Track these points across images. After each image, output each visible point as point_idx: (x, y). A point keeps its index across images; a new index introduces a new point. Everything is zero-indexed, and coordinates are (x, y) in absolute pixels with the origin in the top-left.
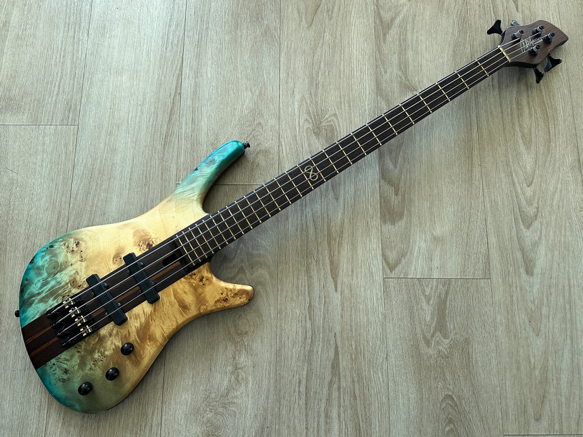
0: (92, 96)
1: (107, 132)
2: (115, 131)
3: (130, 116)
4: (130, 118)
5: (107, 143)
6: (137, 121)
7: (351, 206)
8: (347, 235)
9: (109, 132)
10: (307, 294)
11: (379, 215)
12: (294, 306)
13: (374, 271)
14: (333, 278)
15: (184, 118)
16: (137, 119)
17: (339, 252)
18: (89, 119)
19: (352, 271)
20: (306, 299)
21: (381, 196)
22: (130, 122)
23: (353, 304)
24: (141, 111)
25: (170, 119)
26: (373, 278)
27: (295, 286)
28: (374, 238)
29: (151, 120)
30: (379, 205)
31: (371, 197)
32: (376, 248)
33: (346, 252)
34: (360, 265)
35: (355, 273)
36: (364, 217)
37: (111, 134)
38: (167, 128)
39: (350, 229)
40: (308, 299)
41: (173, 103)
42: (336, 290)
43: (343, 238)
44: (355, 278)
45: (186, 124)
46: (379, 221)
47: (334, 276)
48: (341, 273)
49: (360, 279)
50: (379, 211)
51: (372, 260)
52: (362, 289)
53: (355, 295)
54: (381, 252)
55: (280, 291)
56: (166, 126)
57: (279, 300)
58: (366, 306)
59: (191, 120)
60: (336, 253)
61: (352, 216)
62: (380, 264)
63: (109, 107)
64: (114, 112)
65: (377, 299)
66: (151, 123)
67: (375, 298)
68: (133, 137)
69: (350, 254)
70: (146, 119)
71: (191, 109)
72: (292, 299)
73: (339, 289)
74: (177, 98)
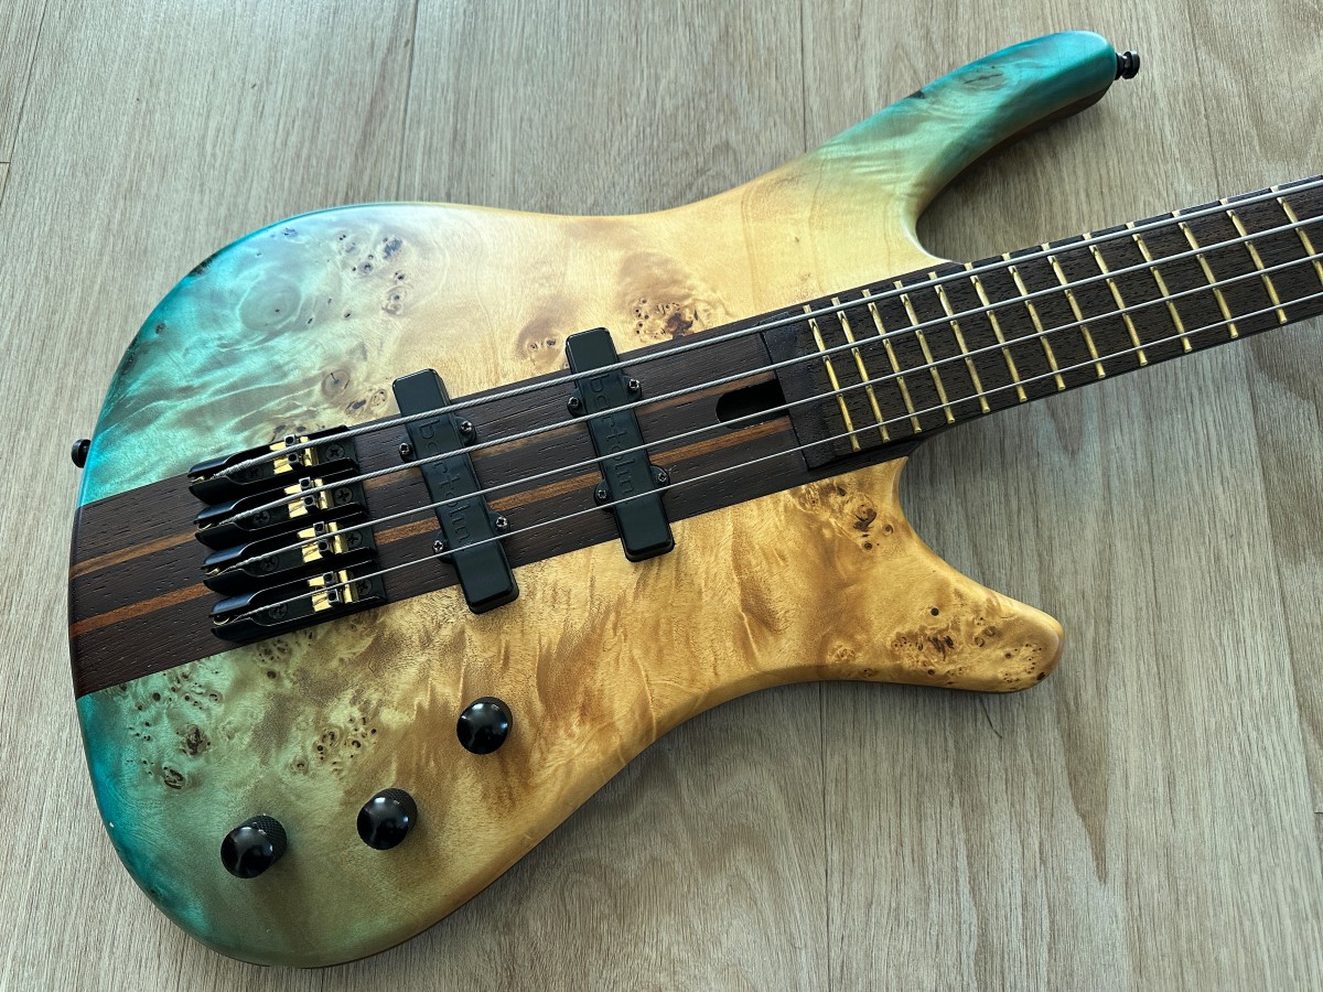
0: (75, 55)
1: (119, 186)
2: (150, 186)
3: (213, 125)
4: (211, 133)
5: (115, 227)
6: (238, 144)
7: (1137, 484)
8: (1129, 611)
9: (125, 185)
10: (965, 888)
11: (1265, 521)
12: (906, 948)
13: (1268, 779)
14: (1084, 817)
15: (422, 133)
16: (240, 136)
17: (1101, 691)
18: (52, 138)
19: (1171, 783)
20: (965, 916)
21: (1261, 440)
22: (209, 148)
23: (1189, 940)
24: (255, 108)
25: (367, 136)
26: (1267, 814)
27: (907, 851)
28: (1253, 624)
29: (293, 139)
30: (1258, 479)
31: (1220, 443)
32: (1269, 674)
33: (1132, 689)
34: (1201, 750)
35: (1181, 790)
36: (1203, 533)
37: (131, 192)
38: (355, 165)
39: (1141, 584)
40: (970, 917)
41: (383, 77)
42: (1102, 875)
43: (1116, 626)
44: (1183, 815)
45: (429, 151)
46: (1266, 549)
47: (1085, 807)
48: (1116, 790)
49: (1207, 821)
50: (1262, 504)
51: (1258, 729)
52: (1224, 869)
53: (1192, 899)
54: (1291, 689)
55: (836, 878)
56: (349, 160)
57: (837, 919)
58: (1249, 952)
59: (448, 135)
60: (1088, 694)
61: (1146, 528)
62: (1294, 745)
63: (132, 95)
64: (150, 112)
65: (1299, 918)
66: (291, 152)
67: (1285, 909)
68: (219, 204)
69: (1152, 700)
70: (272, 135)
71: (451, 97)
72: (896, 913)
73: (1115, 868)
74: (399, 58)
